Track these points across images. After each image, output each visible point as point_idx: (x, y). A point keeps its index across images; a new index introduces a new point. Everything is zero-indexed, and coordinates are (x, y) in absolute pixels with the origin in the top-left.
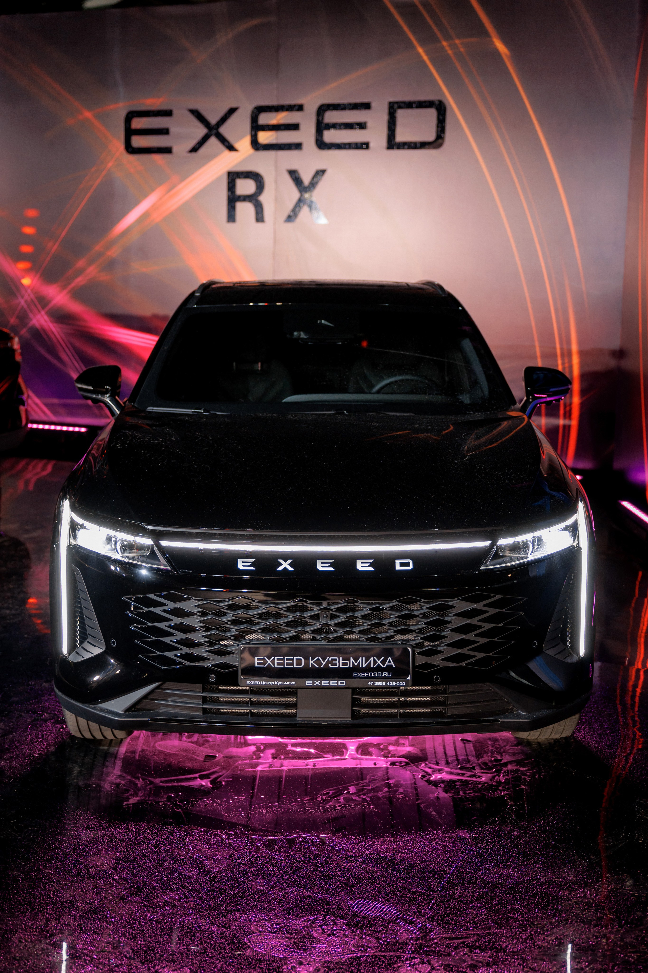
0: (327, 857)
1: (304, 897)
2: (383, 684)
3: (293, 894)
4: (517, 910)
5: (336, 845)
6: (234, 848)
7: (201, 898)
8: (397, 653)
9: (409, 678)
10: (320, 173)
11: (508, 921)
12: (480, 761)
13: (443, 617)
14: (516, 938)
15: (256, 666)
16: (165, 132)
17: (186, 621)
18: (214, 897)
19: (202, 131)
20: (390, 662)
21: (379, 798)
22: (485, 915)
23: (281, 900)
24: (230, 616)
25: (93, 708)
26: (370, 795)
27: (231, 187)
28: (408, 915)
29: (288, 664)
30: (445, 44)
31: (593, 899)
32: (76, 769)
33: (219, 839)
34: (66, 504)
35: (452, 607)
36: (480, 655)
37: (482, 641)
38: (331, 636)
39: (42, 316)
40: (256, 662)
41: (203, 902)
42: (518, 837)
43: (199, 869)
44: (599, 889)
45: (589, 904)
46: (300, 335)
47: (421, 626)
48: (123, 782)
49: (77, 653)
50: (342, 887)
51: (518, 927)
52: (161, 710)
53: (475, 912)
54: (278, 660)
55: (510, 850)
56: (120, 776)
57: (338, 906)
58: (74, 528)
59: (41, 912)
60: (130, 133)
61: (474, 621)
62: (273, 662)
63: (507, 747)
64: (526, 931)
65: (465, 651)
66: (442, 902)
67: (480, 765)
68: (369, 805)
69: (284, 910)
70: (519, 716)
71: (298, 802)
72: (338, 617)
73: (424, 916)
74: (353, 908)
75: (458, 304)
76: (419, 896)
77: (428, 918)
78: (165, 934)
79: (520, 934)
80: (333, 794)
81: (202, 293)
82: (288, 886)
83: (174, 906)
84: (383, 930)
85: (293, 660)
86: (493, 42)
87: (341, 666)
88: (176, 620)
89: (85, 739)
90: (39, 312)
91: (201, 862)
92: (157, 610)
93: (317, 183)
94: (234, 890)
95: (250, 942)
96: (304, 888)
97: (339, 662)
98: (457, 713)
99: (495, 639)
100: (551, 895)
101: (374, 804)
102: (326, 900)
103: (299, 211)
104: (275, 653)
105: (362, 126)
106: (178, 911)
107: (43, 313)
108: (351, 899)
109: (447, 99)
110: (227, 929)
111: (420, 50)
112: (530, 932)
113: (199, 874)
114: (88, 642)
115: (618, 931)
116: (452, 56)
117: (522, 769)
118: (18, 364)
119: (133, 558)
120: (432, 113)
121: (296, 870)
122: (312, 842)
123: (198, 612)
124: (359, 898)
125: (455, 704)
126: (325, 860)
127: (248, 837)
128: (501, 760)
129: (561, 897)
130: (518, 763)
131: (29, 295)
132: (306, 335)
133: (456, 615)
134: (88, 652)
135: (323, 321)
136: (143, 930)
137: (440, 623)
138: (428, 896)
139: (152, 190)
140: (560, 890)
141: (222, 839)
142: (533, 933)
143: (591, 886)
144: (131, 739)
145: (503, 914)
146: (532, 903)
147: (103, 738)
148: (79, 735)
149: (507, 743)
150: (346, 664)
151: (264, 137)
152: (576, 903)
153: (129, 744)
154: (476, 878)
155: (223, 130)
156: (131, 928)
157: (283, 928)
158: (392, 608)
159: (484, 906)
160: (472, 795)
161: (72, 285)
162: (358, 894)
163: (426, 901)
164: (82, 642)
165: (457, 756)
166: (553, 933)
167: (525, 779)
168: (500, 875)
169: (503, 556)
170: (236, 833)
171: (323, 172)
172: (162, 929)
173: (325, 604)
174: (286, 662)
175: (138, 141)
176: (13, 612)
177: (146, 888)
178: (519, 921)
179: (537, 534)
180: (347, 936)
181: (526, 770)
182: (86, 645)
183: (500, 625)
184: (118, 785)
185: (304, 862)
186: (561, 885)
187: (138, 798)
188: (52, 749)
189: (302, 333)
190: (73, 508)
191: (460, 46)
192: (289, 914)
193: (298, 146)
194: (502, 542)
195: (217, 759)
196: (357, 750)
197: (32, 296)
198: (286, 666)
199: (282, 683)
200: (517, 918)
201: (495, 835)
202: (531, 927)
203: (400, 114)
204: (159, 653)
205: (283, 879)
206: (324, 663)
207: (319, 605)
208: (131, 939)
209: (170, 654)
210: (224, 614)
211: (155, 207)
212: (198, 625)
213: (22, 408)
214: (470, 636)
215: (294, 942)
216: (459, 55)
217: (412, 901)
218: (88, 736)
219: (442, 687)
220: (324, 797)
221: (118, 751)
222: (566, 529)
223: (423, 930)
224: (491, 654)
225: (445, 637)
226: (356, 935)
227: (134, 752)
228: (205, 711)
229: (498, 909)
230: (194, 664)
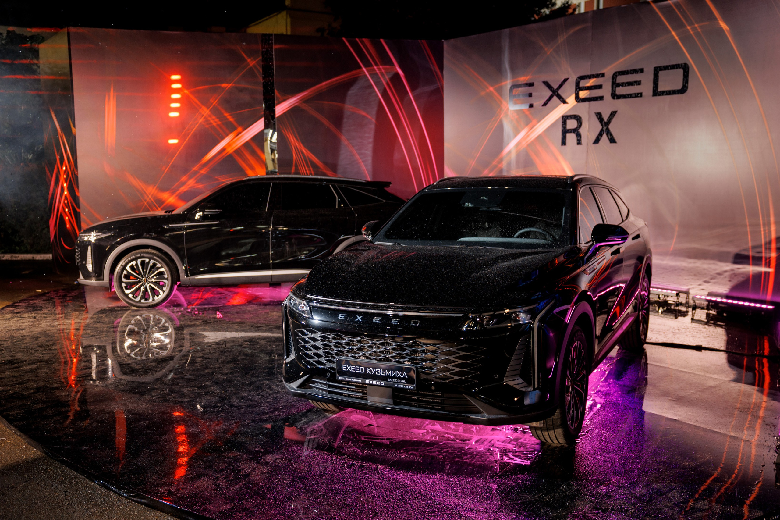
2: (402, 386)
9: (415, 385)
10: (613, 114)
15: (343, 369)
16: (530, 95)
20: (405, 375)
27: (564, 124)
29: (357, 370)
36: (456, 378)
37: (457, 369)
38: (378, 358)
40: (343, 367)
47: (421, 357)
52: (313, 389)
54: (353, 368)
61: (451, 357)
62: (350, 368)
65: (447, 374)
70: (484, 416)
72: (380, 348)
85: (359, 368)
86: (719, 23)
87: (381, 374)
88: (312, 343)
93: (611, 119)
97: (381, 372)
99: (465, 370)
103: (601, 137)
104: (352, 364)
105: (638, 83)
109: (689, 61)
114: (292, 353)
116: (693, 35)
123: (321, 339)
125: (448, 405)
133: (440, 353)
134: (291, 357)
141: (332, 459)
151: (583, 94)
155: (560, 92)
158: (406, 346)
170: (342, 458)
171: (616, 112)
173: (375, 340)
174: (356, 369)
183: (468, 362)
189: (470, 204)
191: (698, 28)
193: (601, 98)
199: (356, 380)
203: (661, 73)
204: (308, 359)
206: (373, 372)
207: (372, 340)
209: (312, 360)
211: (524, 138)
212: (321, 346)
214: (450, 366)
216: (698, 34)
224: (463, 378)
225: (435, 364)
230: (321, 366)
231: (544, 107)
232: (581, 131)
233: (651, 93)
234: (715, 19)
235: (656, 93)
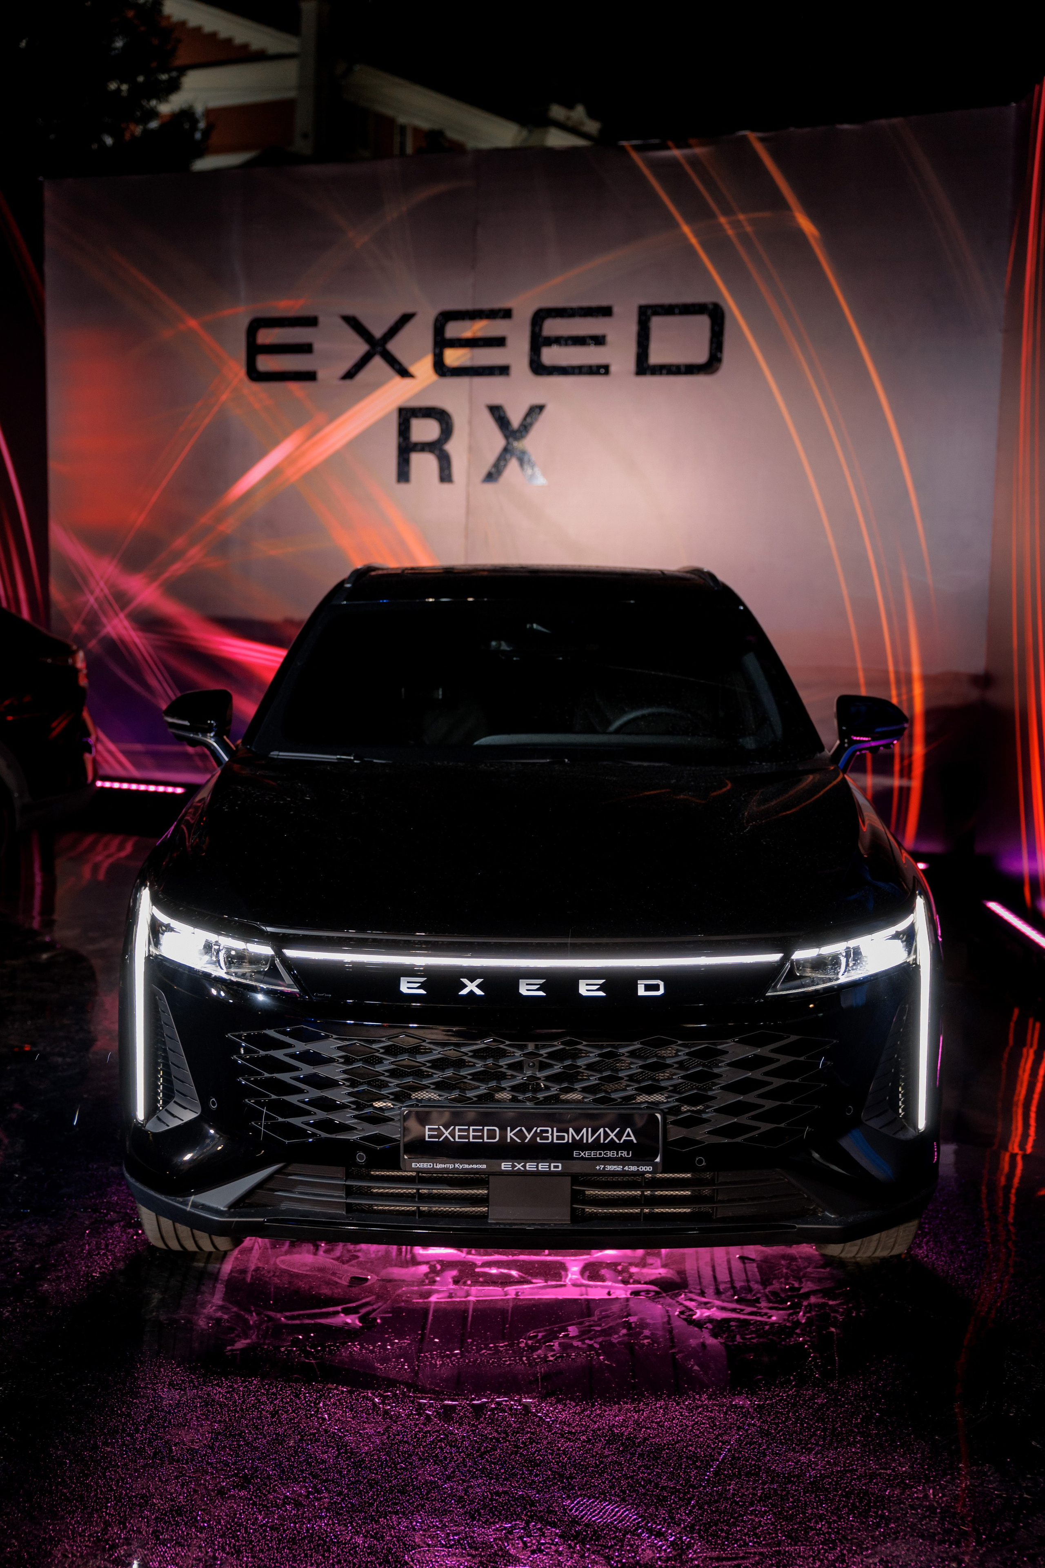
0: (532, 1433)
1: (498, 1494)
2: (619, 1168)
3: (479, 1488)
4: (821, 1518)
5: (546, 1415)
6: (391, 1418)
7: (340, 1493)
8: (640, 1123)
9: (658, 1160)
10: (536, 410)
11: (807, 1533)
12: (767, 1290)
13: (710, 1068)
14: (819, 1560)
15: (427, 1139)
16: (306, 349)
17: (323, 1071)
18: (360, 1491)
19: (362, 348)
20: (628, 1135)
21: (612, 1344)
22: (772, 1524)
23: (461, 1497)
24: (388, 1063)
25: (181, 1203)
26: (600, 1339)
27: (404, 430)
28: (655, 1523)
29: (474, 1137)
30: (723, 220)
31: (937, 1502)
32: (157, 1296)
33: (369, 1404)
34: (145, 894)
35: (724, 1052)
36: (765, 1127)
37: (769, 1104)
38: (541, 1096)
39: (121, 621)
40: (427, 1133)
41: (343, 1500)
42: (823, 1405)
43: (338, 1450)
44: (946, 1486)
45: (931, 1509)
46: (500, 645)
47: (677, 1080)
48: (226, 1317)
49: (159, 1119)
50: (554, 1478)
51: (822, 1543)
52: (284, 1206)
53: (757, 1520)
54: (460, 1130)
55: (811, 1426)
56: (221, 1308)
57: (548, 1508)
58: (156, 930)
59: (97, 1511)
60: (254, 350)
61: (757, 1074)
62: (452, 1134)
63: (809, 1270)
64: (834, 1548)
65: (744, 1119)
66: (707, 1503)
67: (767, 1296)
68: (598, 1355)
69: (466, 1513)
70: (826, 1221)
71: (490, 1349)
72: (551, 1066)
73: (679, 1525)
74: (571, 1510)
75: (738, 601)
76: (672, 1493)
77: (685, 1528)
78: (284, 1548)
79: (825, 1553)
80: (543, 1337)
81: (354, 584)
82: (472, 1477)
83: (298, 1505)
84: (616, 1545)
85: (482, 1131)
86: (793, 218)
87: (555, 1141)
88: (307, 1070)
89: (170, 1251)
90: (117, 615)
91: (340, 1437)
92: (279, 1054)
93: (531, 424)
94: (391, 1482)
95: (413, 1561)
96: (497, 1480)
97: (552, 1135)
98: (730, 1214)
99: (789, 1103)
100: (873, 1494)
101: (604, 1353)
102: (530, 1498)
103: (505, 466)
104: (456, 1119)
105: (599, 340)
106: (304, 1512)
107: (122, 616)
108: (569, 1497)
109: (724, 298)
110: (378, 1540)
111: (686, 229)
112: (841, 1551)
113: (337, 1457)
114: (175, 1102)
115: (976, 1550)
116: (734, 238)
117: (831, 1303)
118: (83, 689)
119: (243, 976)
120: (703, 322)
121: (485, 1453)
122: (511, 1409)
123: (340, 1057)
124: (581, 1495)
125: (729, 1201)
126: (530, 1438)
127: (413, 1402)
128: (799, 1289)
129: (889, 1498)
130: (826, 1293)
131: (102, 590)
132: (509, 646)
133: (728, 1065)
134: (176, 1117)
135: (535, 626)
136: (251, 1541)
137: (706, 1077)
138: (685, 1494)
139: (286, 434)
140: (887, 1487)
141: (374, 1404)
142: (845, 1552)
143: (934, 1481)
144: (241, 1252)
145: (800, 1523)
146: (844, 1507)
147: (197, 1250)
148: (160, 1245)
149: (810, 1263)
150: (563, 1138)
151: (453, 357)
152: (912, 1507)
153: (237, 1258)
154: (759, 1468)
155: (392, 346)
156: (233, 1538)
157: (463, 1539)
158: (632, 1054)
159: (770, 1510)
160: (754, 1341)
161: (166, 575)
162: (580, 1489)
163: (683, 1501)
164: (166, 1103)
165: (732, 1281)
166: (876, 1553)
167: (835, 1318)
168: (796, 1463)
169: (801, 977)
170: (395, 1395)
171: (541, 408)
172: (279, 1540)
173: (531, 1047)
174: (471, 1134)
175: (265, 363)
176: (68, 1060)
177: (257, 1477)
178: (824, 1534)
179: (852, 943)
180: (560, 1554)
181: (837, 1305)
182: (172, 1107)
183: (797, 1081)
184: (218, 1321)
185: (498, 1440)
186: (889, 1480)
187: (248, 1341)
188: (121, 1265)
189: (503, 643)
190: (156, 900)
191: (745, 223)
192: (473, 1519)
193: (504, 370)
194: (799, 955)
195: (369, 1283)
196: (582, 1272)
197: (106, 591)
198: (471, 1140)
199: (466, 1166)
200: (820, 1529)
201: (789, 1403)
202: (842, 1543)
203: (656, 323)
204: (280, 1119)
205: (465, 1466)
206: (529, 1137)
207: (521, 1047)
208: (232, 1555)
209: (297, 1121)
210: (380, 1061)
211: (290, 460)
212: (340, 1077)
213: (88, 757)
214: (751, 1098)
215: (481, 1562)
216: (744, 237)
217: (662, 1500)
218: (175, 1246)
219: (708, 1175)
220: (530, 1342)
221: (220, 1269)
222: (896, 936)
223: (678, 1545)
224: (782, 1125)
225: (713, 1098)
226: (574, 1552)
227: (244, 1272)
228: (349, 1208)
229: (792, 1515)
230: (333, 1136)
231: (348, 382)
232: (451, 447)
233: (632, 365)
234: (786, 206)
235: (643, 367)
